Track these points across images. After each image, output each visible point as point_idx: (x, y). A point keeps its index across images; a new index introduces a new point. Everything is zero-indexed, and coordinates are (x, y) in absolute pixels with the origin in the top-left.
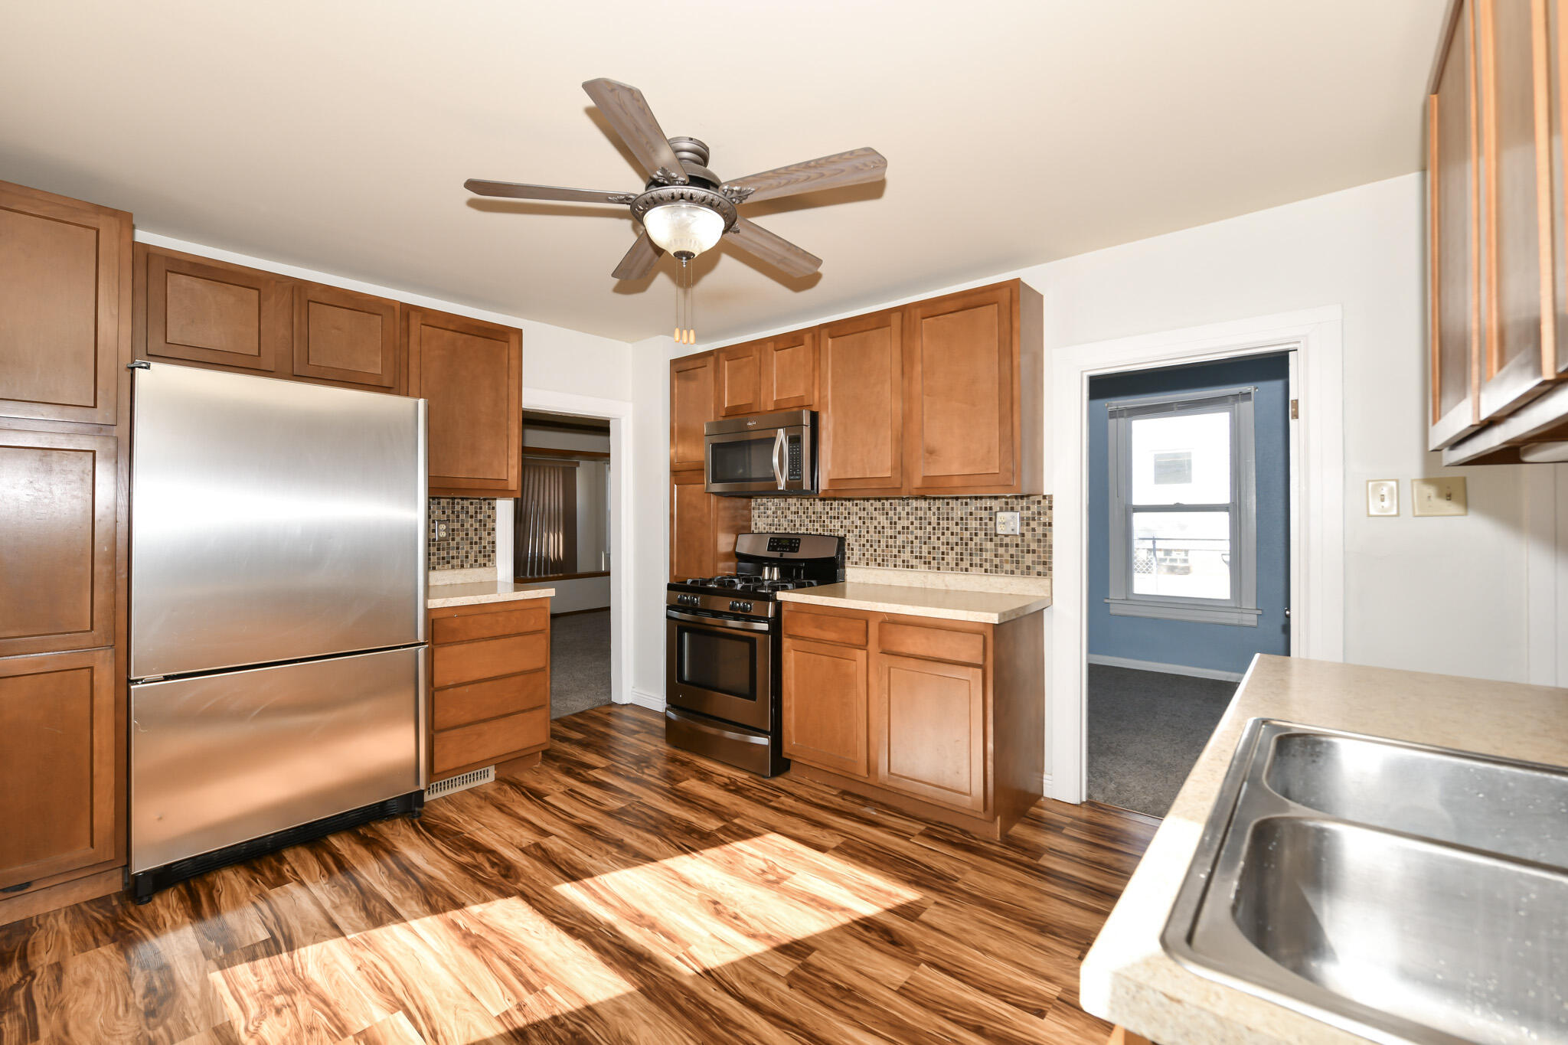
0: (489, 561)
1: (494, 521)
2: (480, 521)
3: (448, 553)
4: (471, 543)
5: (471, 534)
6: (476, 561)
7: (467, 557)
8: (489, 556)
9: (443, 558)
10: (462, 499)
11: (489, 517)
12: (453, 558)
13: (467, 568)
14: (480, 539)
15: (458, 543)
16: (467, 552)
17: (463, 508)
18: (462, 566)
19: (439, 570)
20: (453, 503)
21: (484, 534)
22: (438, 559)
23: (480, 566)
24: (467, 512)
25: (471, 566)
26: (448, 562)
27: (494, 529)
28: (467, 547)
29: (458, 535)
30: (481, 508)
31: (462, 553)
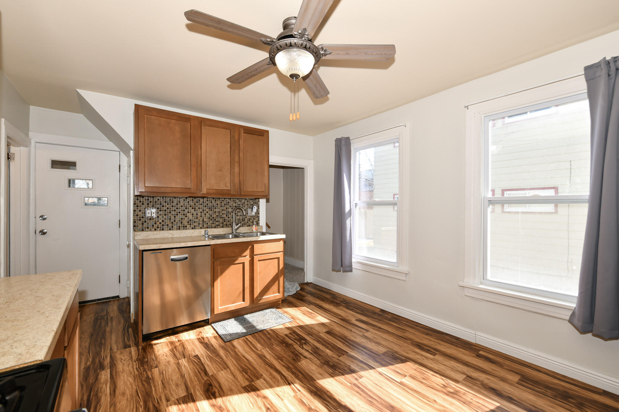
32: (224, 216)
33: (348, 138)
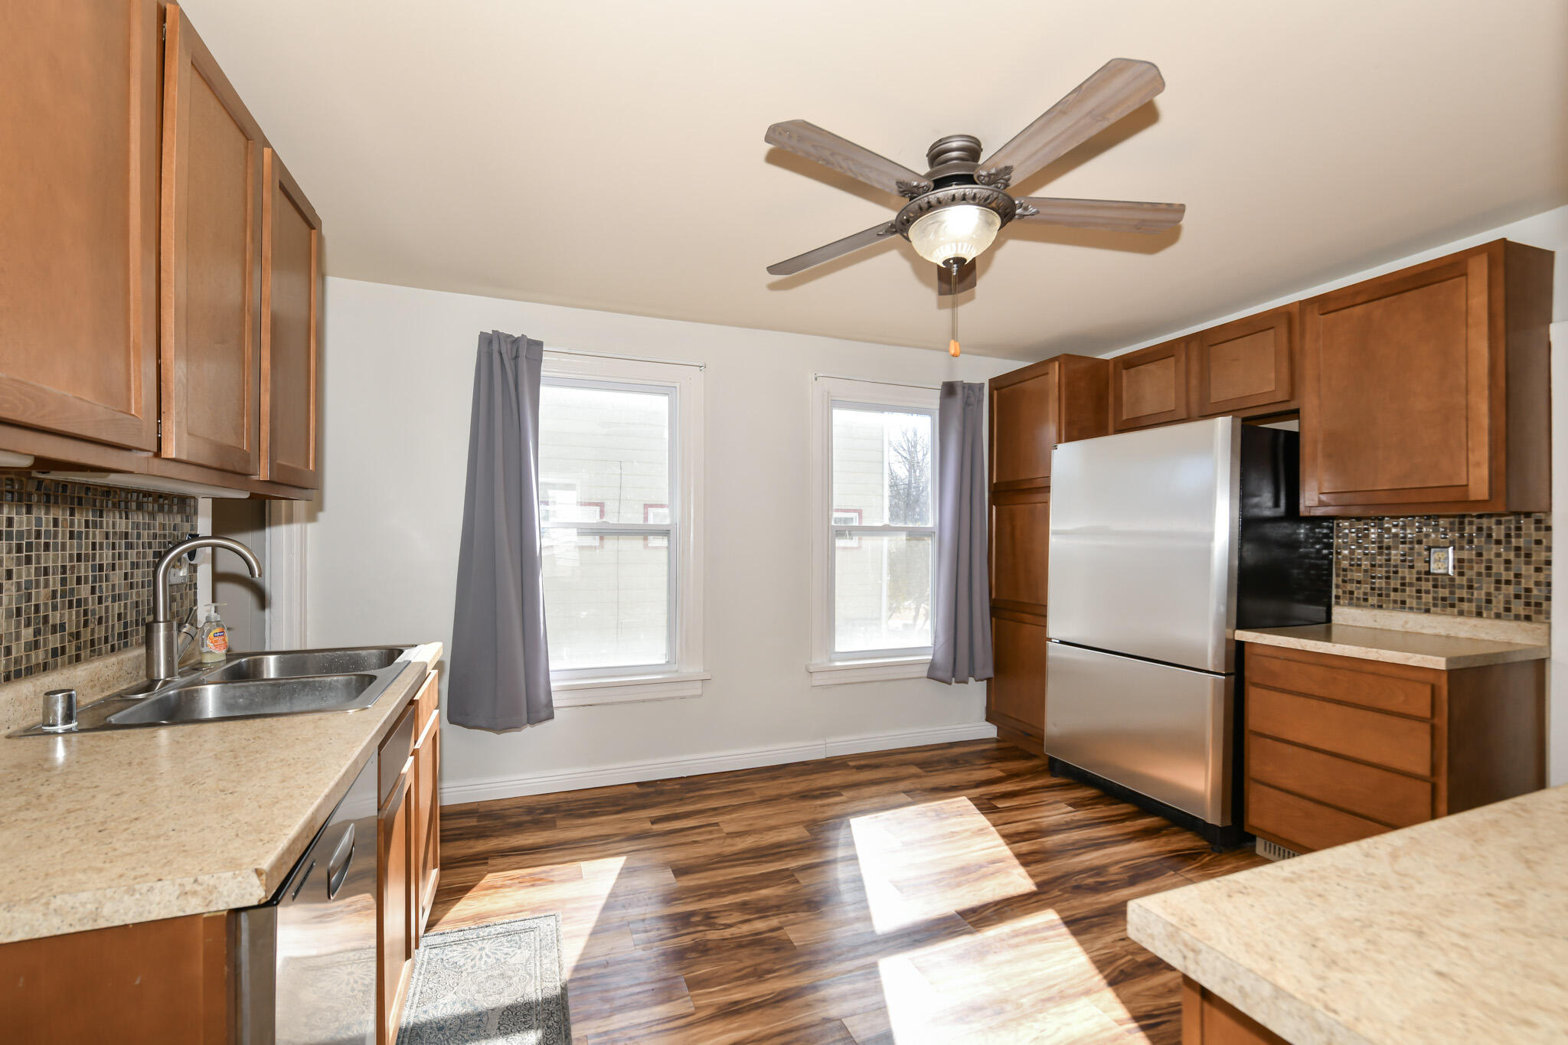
0: (1539, 612)
1: (1549, 549)
2: (1518, 549)
3: (1452, 593)
4: (1498, 582)
5: (1498, 568)
6: (1508, 610)
7: (1489, 601)
8: (1538, 605)
9: (1444, 599)
10: (1480, 516)
11: (1538, 542)
12: (1461, 600)
13: (1489, 617)
14: (1518, 576)
15: (1470, 580)
16: (1488, 594)
17: (1480, 529)
18: (1479, 614)
19: (1436, 613)
20: (1462, 523)
21: (1527, 570)
22: (1435, 599)
23: (1517, 617)
24: (1489, 536)
25: (1498, 616)
26: (1453, 606)
27: (1549, 563)
28: (1488, 585)
29: (1471, 568)
30: (1518, 529)
31: (1479, 595)
32: (84, 591)
33: (540, 344)
